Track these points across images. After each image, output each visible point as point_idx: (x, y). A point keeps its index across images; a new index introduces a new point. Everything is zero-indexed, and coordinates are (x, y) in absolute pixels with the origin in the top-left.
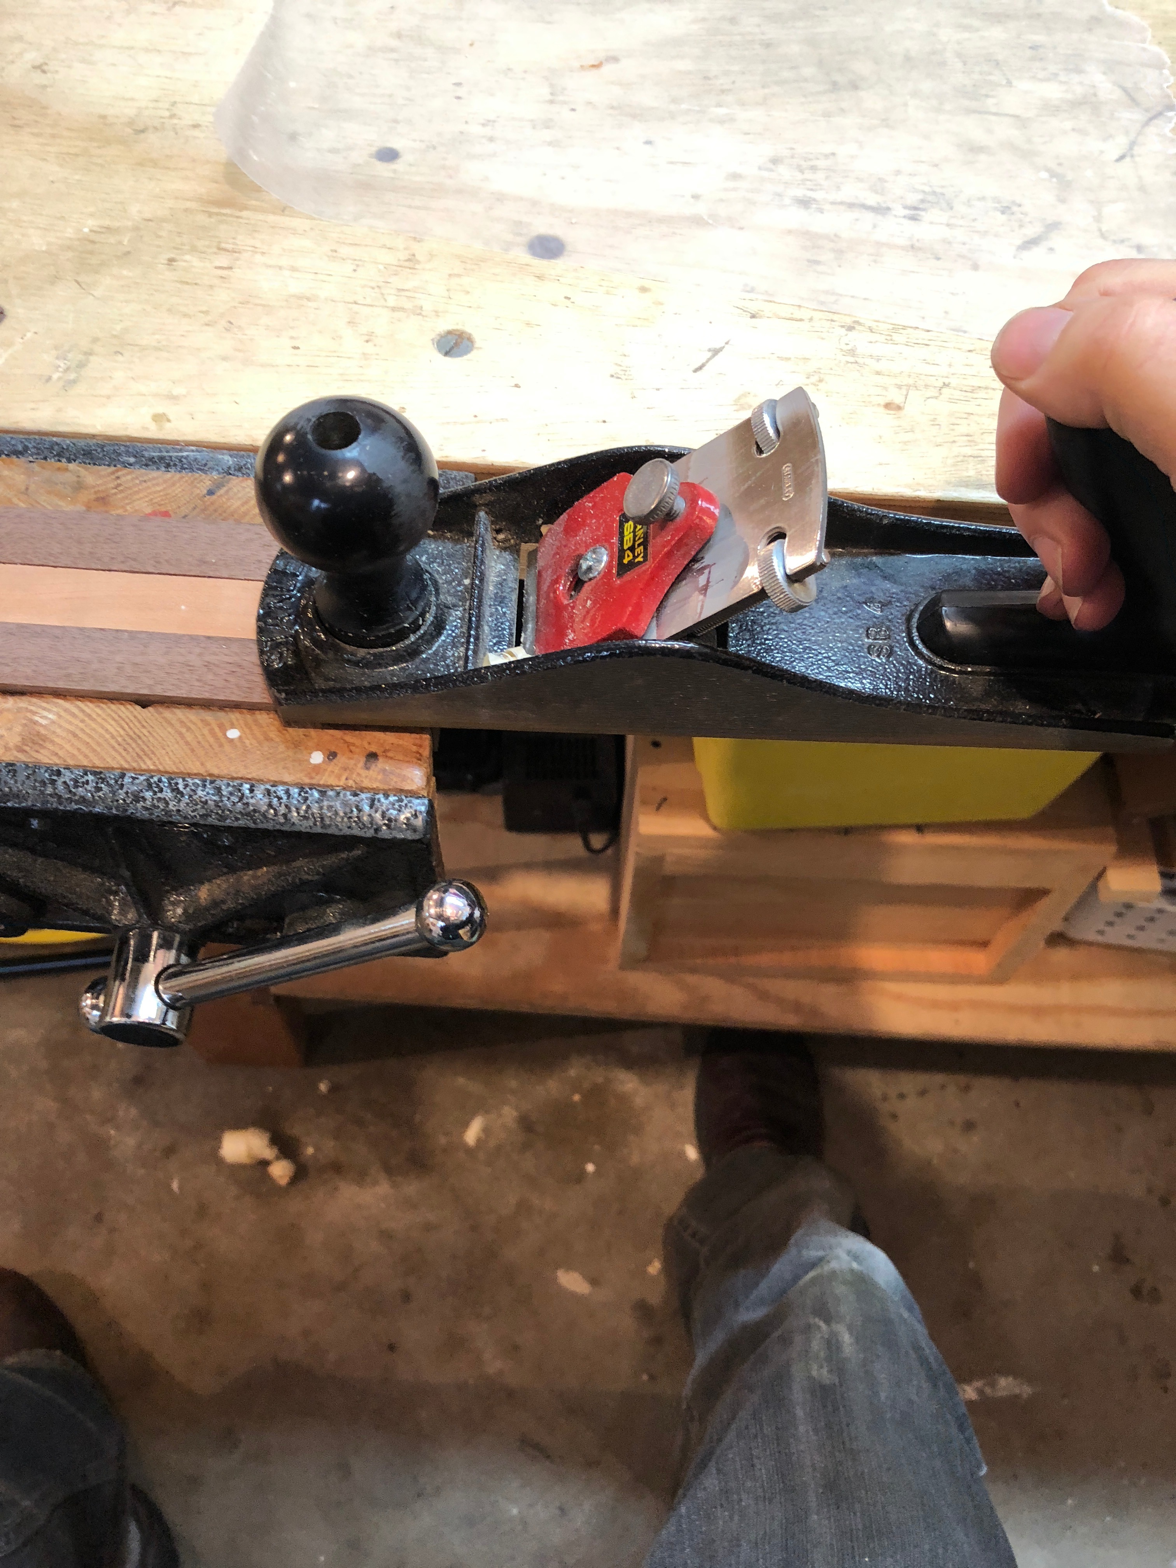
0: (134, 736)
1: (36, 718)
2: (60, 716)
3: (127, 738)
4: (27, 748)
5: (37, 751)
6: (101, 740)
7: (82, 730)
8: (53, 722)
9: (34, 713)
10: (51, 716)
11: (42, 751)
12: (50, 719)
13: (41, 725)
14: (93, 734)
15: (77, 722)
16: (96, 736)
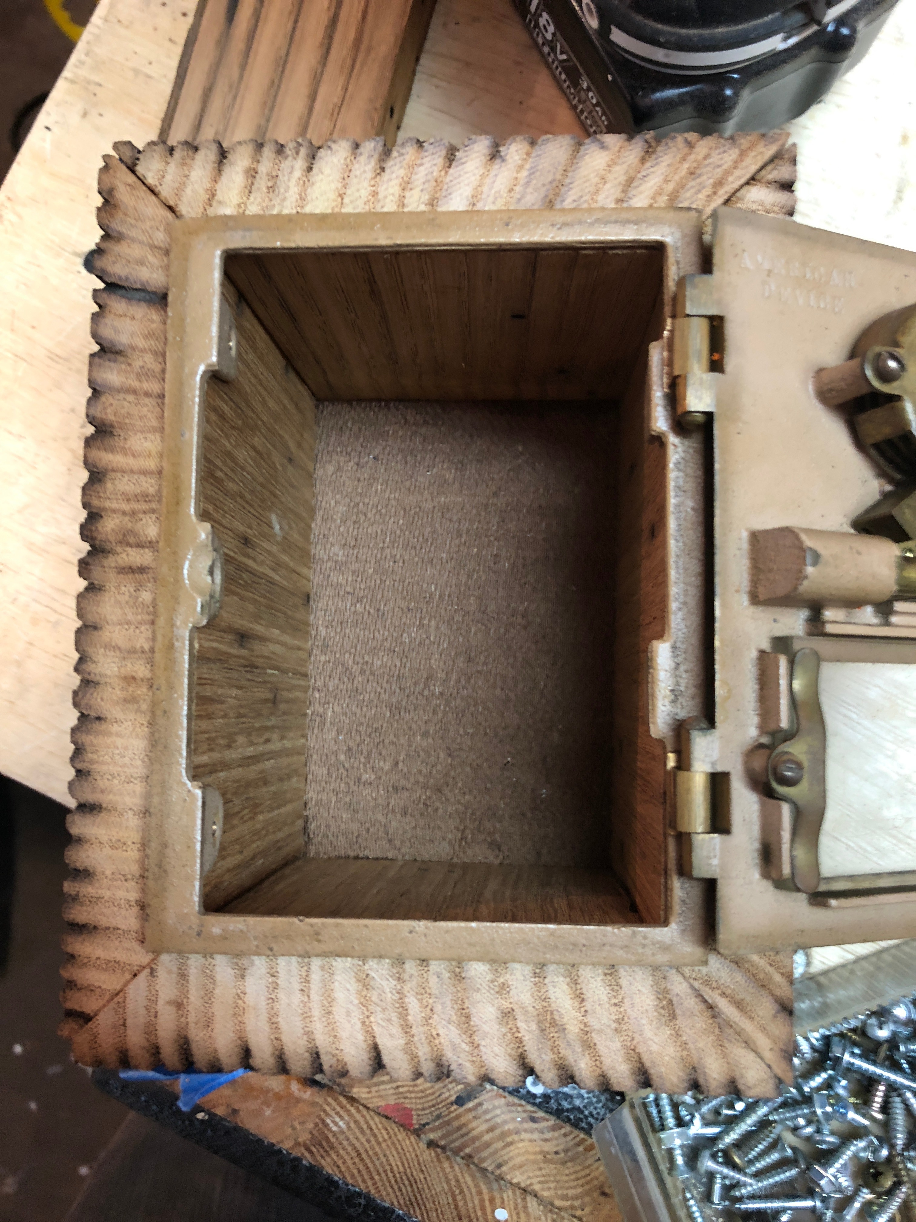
0: (411, 1179)
1: (328, 1121)
2: (349, 1127)
3: (404, 1178)
4: (314, 1149)
5: (322, 1157)
6: (381, 1170)
7: (366, 1150)
8: (342, 1132)
9: (328, 1115)
10: (341, 1124)
11: (326, 1158)
12: (340, 1127)
13: (330, 1130)
14: (374, 1158)
15: (363, 1140)
16: (377, 1163)
